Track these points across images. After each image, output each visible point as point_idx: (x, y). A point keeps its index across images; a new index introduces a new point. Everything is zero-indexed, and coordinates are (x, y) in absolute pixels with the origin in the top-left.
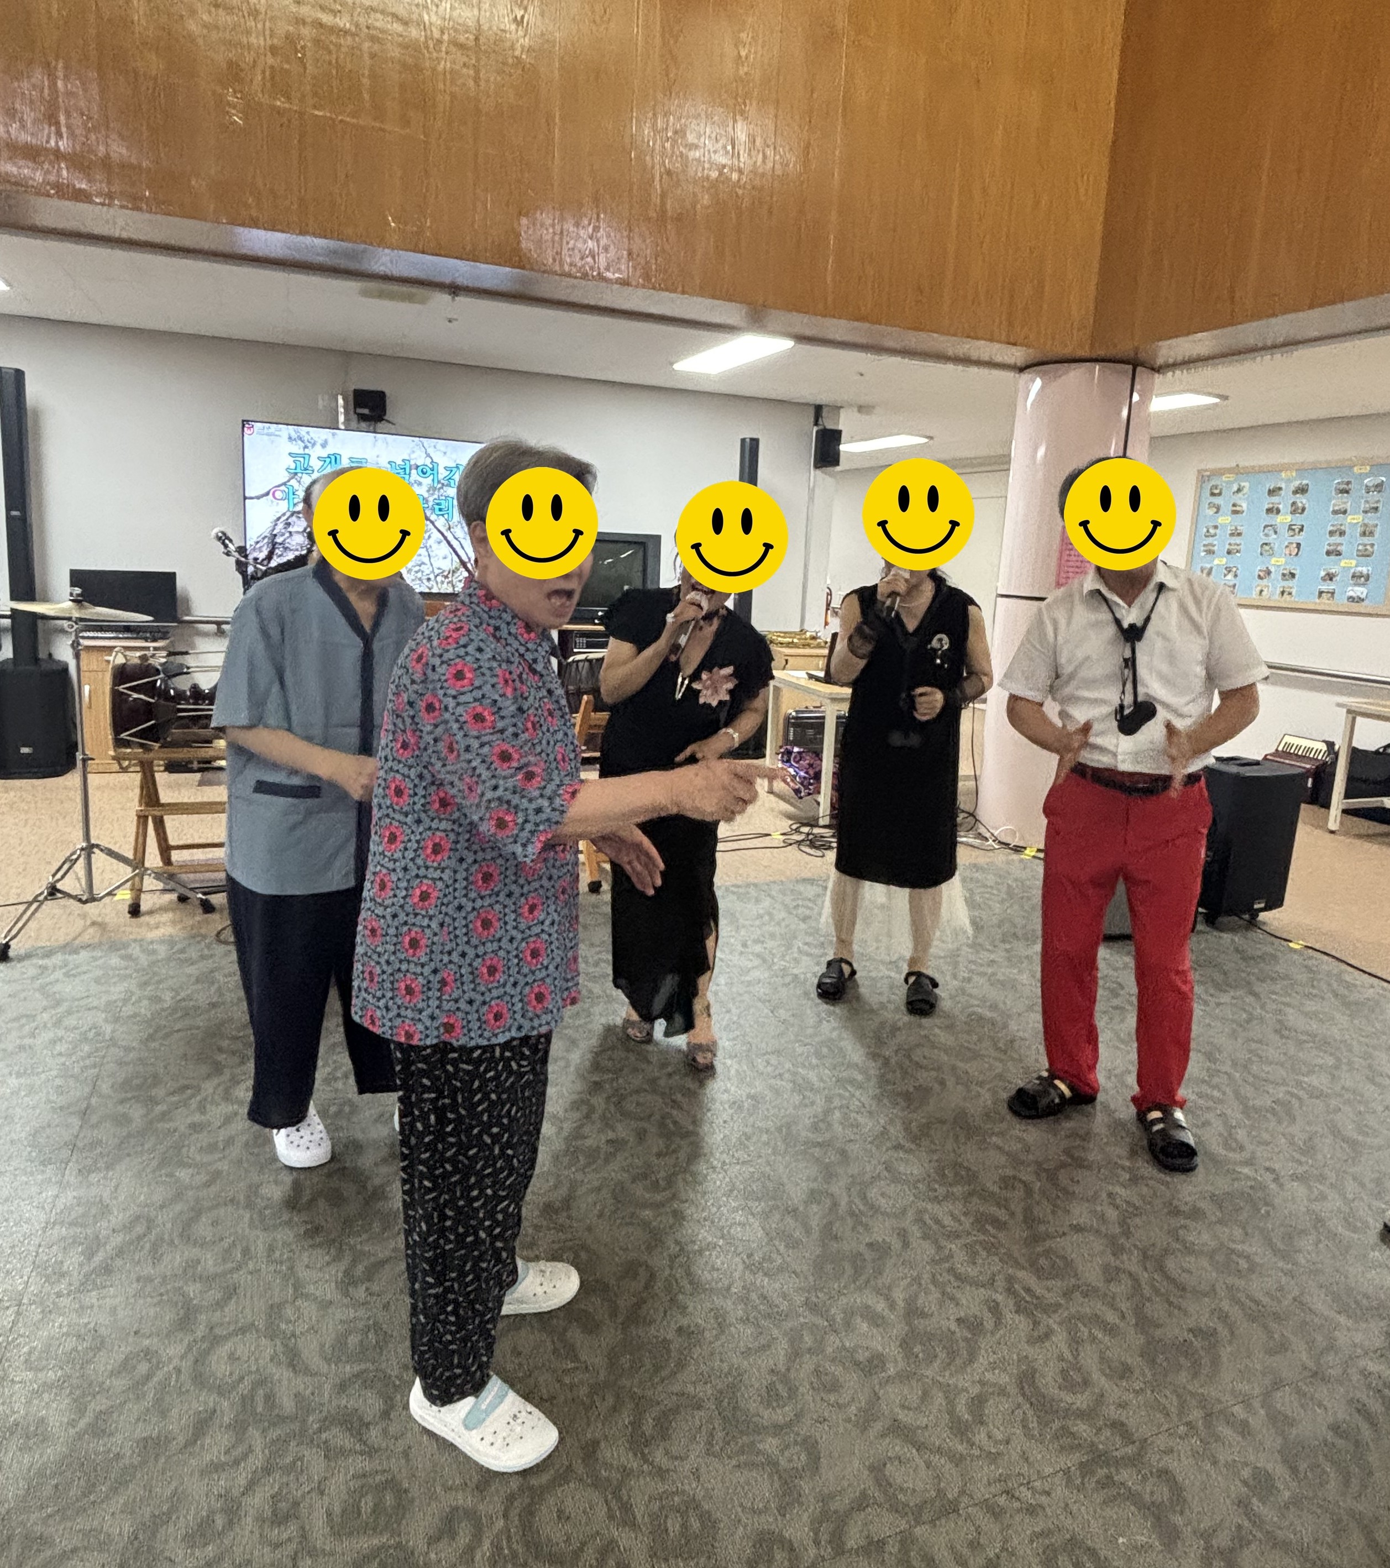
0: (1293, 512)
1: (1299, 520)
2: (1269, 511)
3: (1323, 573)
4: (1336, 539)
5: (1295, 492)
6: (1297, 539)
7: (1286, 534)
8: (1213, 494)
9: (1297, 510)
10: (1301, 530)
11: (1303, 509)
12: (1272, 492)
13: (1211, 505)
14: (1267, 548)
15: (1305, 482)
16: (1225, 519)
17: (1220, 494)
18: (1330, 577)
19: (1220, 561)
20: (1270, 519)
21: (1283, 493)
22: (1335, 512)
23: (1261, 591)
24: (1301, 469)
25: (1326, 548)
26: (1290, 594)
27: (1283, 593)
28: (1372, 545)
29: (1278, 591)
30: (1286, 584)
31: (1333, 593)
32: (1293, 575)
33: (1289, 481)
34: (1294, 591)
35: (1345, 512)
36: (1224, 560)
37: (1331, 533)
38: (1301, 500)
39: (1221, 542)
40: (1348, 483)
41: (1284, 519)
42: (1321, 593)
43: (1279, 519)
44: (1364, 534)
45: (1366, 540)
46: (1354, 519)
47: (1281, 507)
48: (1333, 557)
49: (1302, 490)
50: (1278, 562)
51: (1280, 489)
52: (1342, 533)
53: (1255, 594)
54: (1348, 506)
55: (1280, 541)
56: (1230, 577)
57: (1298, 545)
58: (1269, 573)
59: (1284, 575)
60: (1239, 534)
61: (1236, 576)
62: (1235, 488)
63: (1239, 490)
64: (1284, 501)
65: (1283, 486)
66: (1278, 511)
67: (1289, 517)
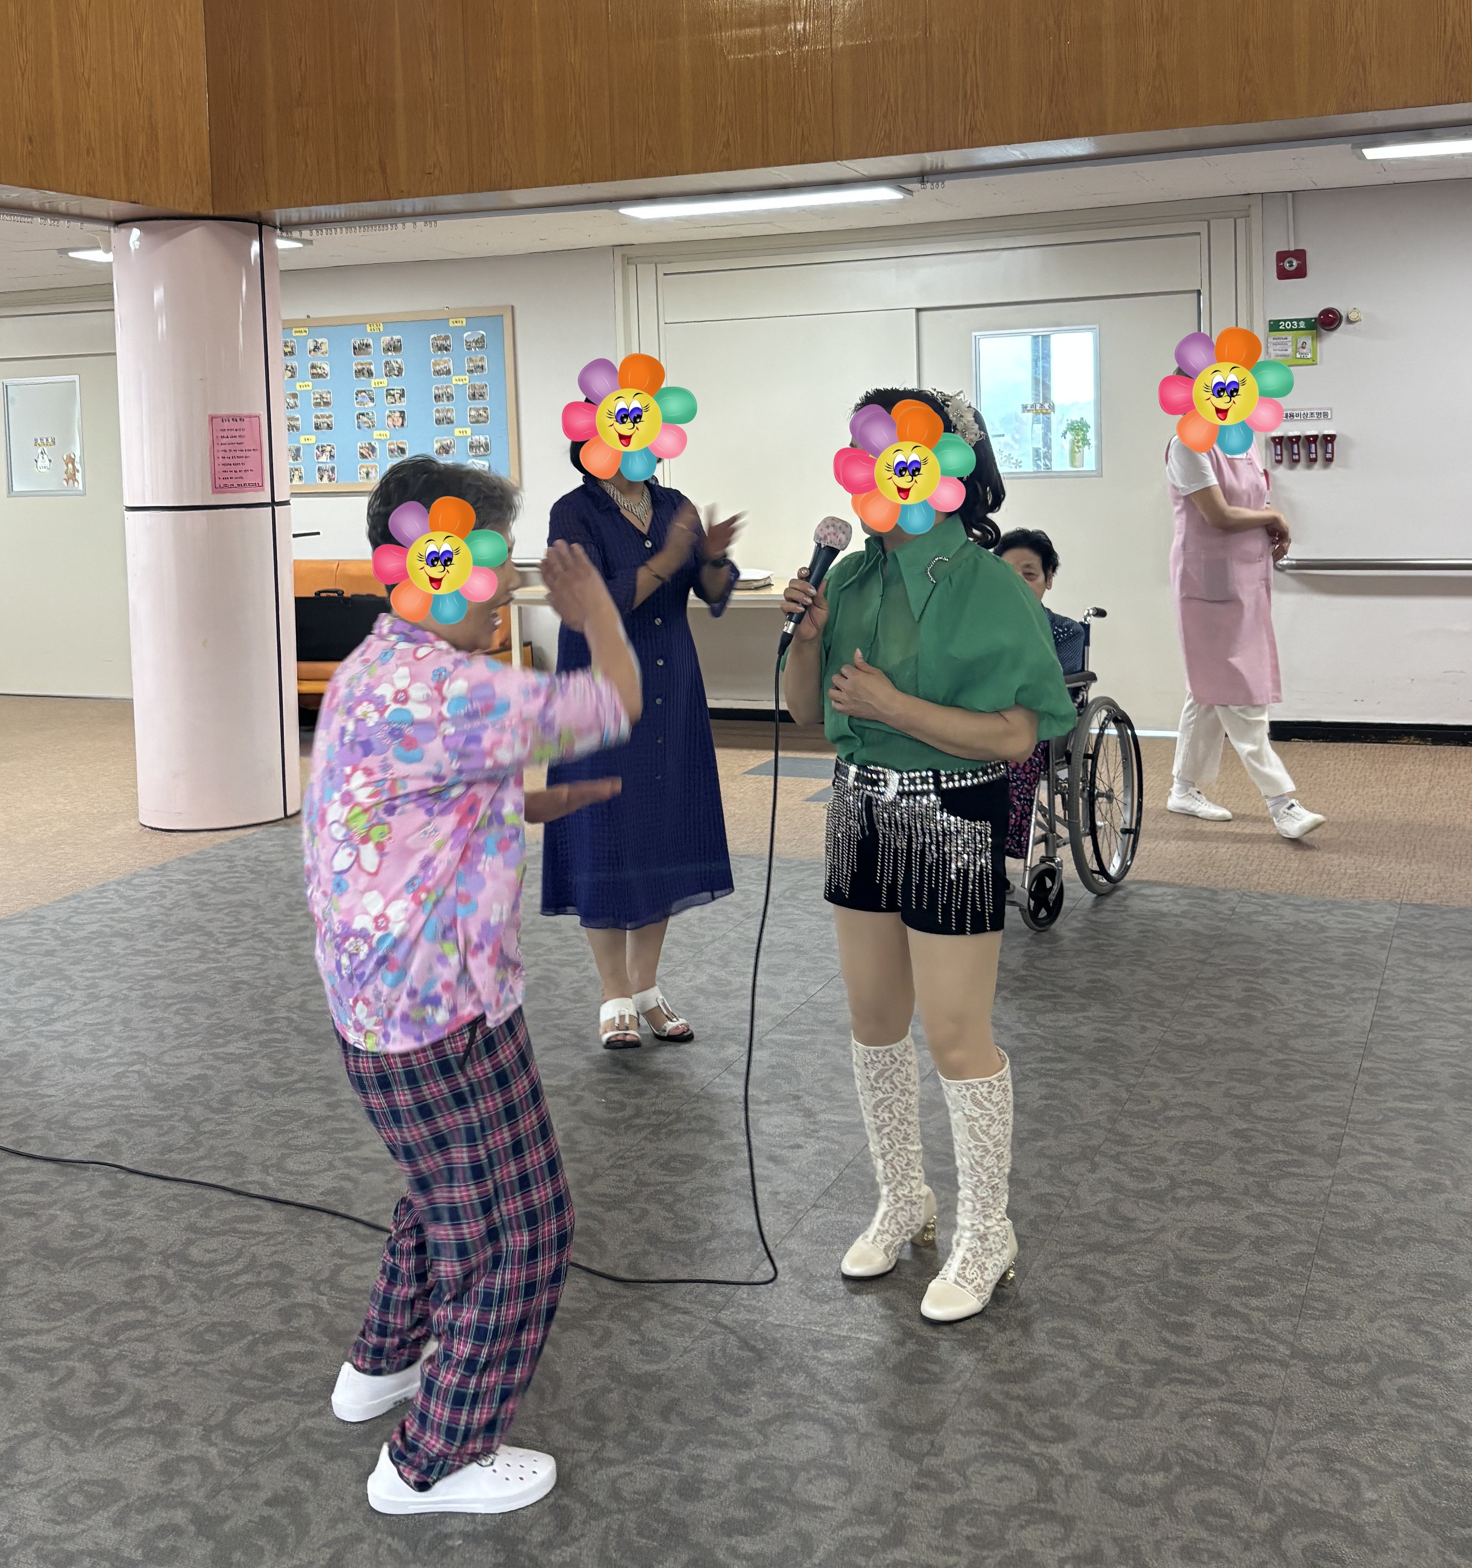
0: (389, 374)
1: (397, 384)
3: (435, 446)
5: (387, 349)
10: (402, 395)
11: (400, 370)
12: (360, 349)
14: (365, 419)
15: (396, 337)
16: (305, 385)
17: (292, 353)
18: (445, 450)
19: (308, 439)
20: (362, 383)
21: (372, 350)
22: (438, 373)
23: (367, 474)
28: (485, 409)
32: (400, 451)
33: (376, 336)
35: (448, 372)
36: (313, 439)
37: (437, 398)
38: (397, 360)
39: (305, 415)
40: (446, 338)
44: (473, 397)
45: (479, 404)
46: (460, 380)
49: (395, 348)
50: (381, 436)
51: (368, 346)
53: (361, 478)
54: (451, 365)
55: (379, 410)
56: (323, 459)
57: (402, 413)
58: (373, 449)
61: (332, 456)
62: (311, 345)
63: (316, 348)
64: (377, 360)
65: (370, 341)
66: (370, 374)
67: (385, 380)
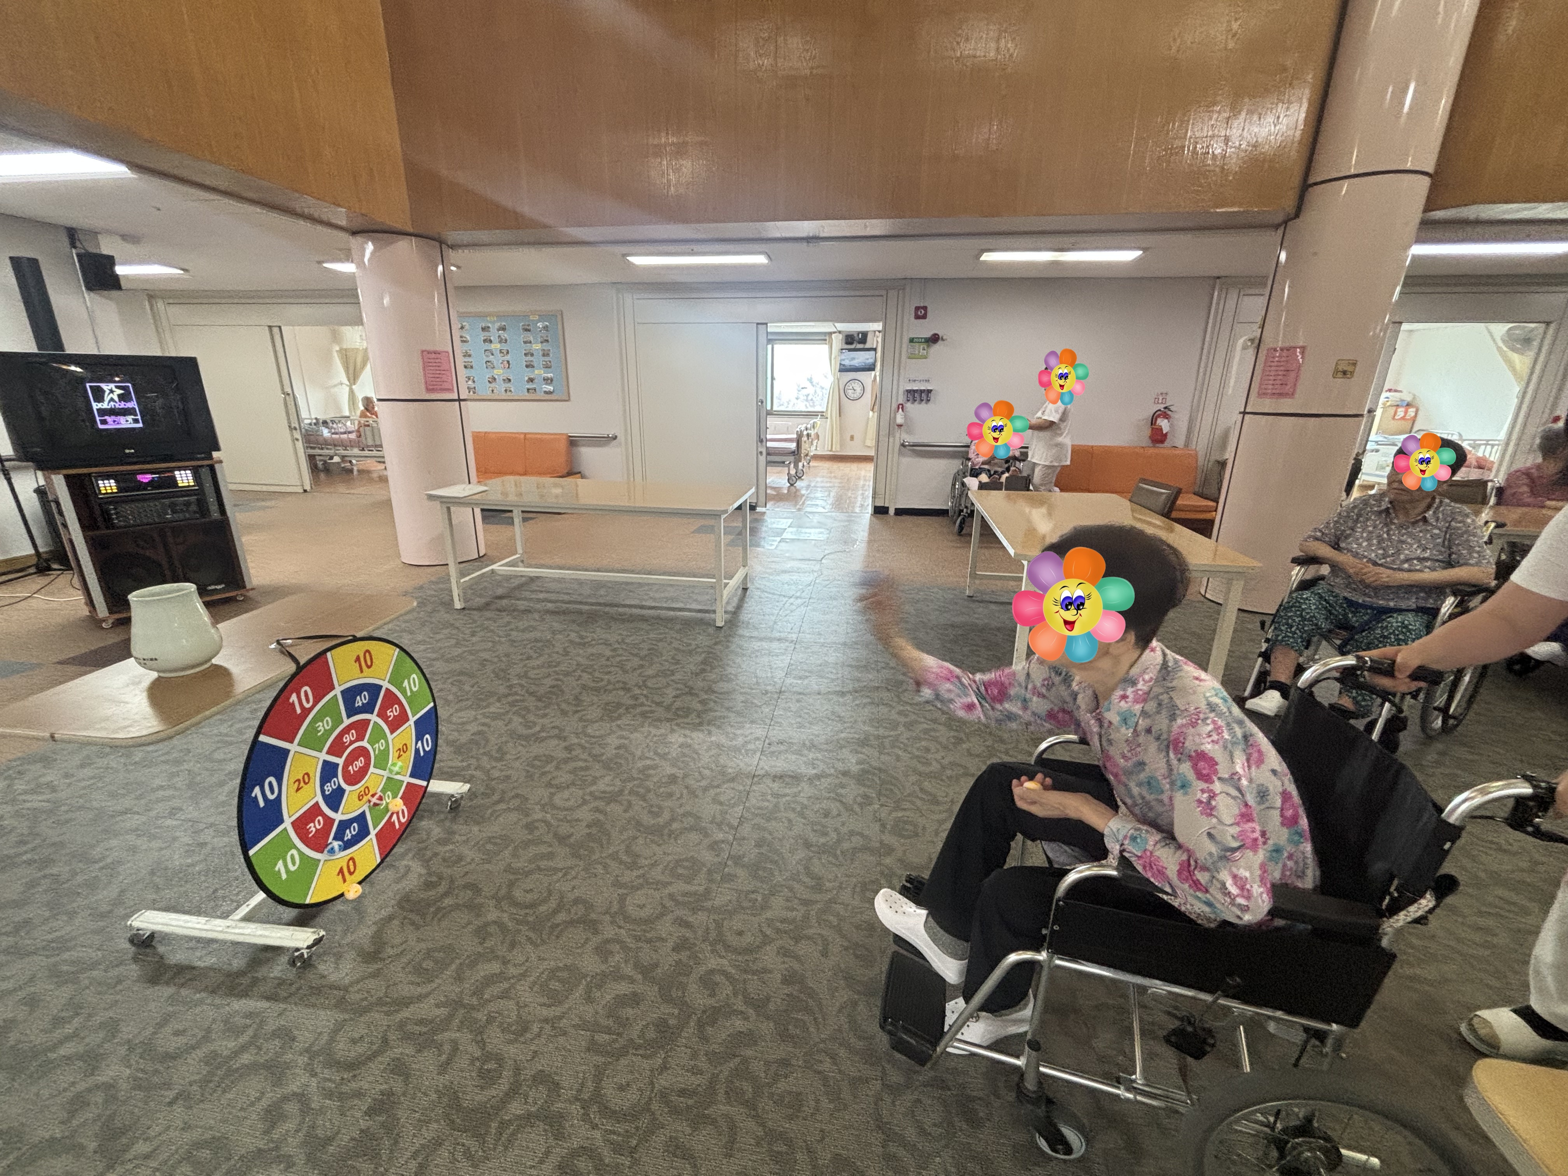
0: (500, 342)
1: (505, 346)
2: (485, 341)
4: (529, 358)
6: (508, 358)
9: (503, 340)
10: (508, 353)
11: (506, 340)
12: (485, 329)
14: (489, 364)
15: (503, 324)
20: (487, 346)
21: (491, 330)
22: (525, 342)
23: (493, 391)
25: (525, 363)
26: (510, 391)
27: (506, 391)
28: (550, 362)
29: (503, 390)
30: (506, 386)
31: (535, 390)
34: (512, 390)
35: (531, 342)
37: (525, 355)
38: (503, 335)
40: (529, 325)
42: (528, 390)
43: (493, 346)
44: (544, 355)
45: (547, 359)
46: (536, 346)
47: (492, 339)
48: (530, 369)
49: (503, 329)
51: (489, 327)
52: (532, 355)
54: (531, 339)
55: (497, 359)
56: (470, 382)
57: (508, 362)
58: (494, 379)
59: (504, 380)
60: (470, 354)
61: (474, 382)
63: (462, 328)
64: (494, 335)
65: (490, 325)
66: (491, 341)
67: (498, 345)
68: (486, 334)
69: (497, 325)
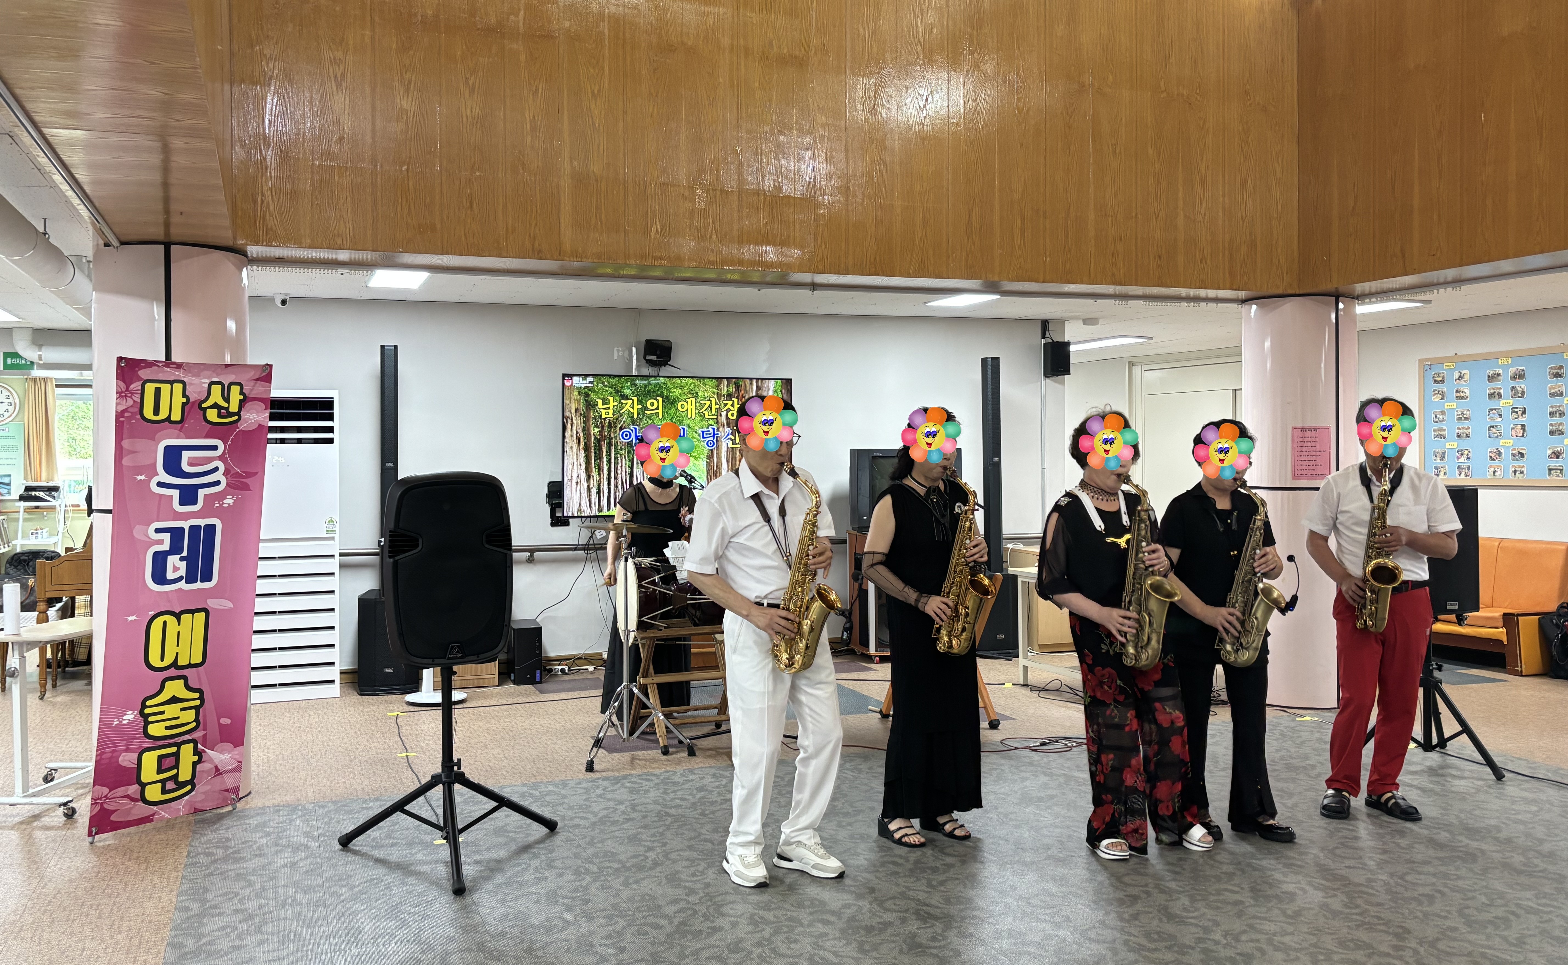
0: (1514, 396)
1: (1520, 403)
2: (1491, 395)
3: (1549, 452)
4: (1557, 419)
5: (1514, 378)
6: (1522, 420)
7: (1512, 417)
8: (1436, 382)
9: (1517, 394)
10: (1524, 412)
11: (1523, 393)
12: (1491, 378)
13: (1436, 392)
14: (1494, 430)
15: (1520, 368)
16: (1451, 405)
17: (1443, 381)
18: (1557, 455)
19: (1452, 445)
20: (1493, 403)
21: (1501, 378)
22: (1552, 395)
23: (1494, 472)
24: (1515, 355)
25: (1549, 428)
26: (1522, 472)
27: (1515, 472)
29: (1512, 470)
30: (1516, 464)
31: (1561, 470)
32: (1522, 455)
33: (1506, 367)
34: (1525, 470)
35: (1561, 394)
36: (1455, 444)
37: (1552, 414)
38: (1521, 385)
39: (1451, 427)
40: (1561, 367)
41: (1506, 402)
42: (1550, 470)
43: (1502, 402)
47: (1502, 391)
48: (1556, 437)
49: (1519, 376)
50: (1507, 444)
51: (1499, 375)
52: (1562, 414)
53: (1489, 475)
54: (1563, 389)
55: (1507, 423)
56: (1462, 459)
57: (1523, 426)
58: (1500, 454)
59: (1514, 455)
60: (1467, 419)
61: (1468, 458)
62: (1457, 375)
63: (1460, 378)
64: (1504, 386)
65: (1501, 372)
66: (1500, 396)
67: (1511, 401)
68: (1494, 385)
69: (1512, 370)
